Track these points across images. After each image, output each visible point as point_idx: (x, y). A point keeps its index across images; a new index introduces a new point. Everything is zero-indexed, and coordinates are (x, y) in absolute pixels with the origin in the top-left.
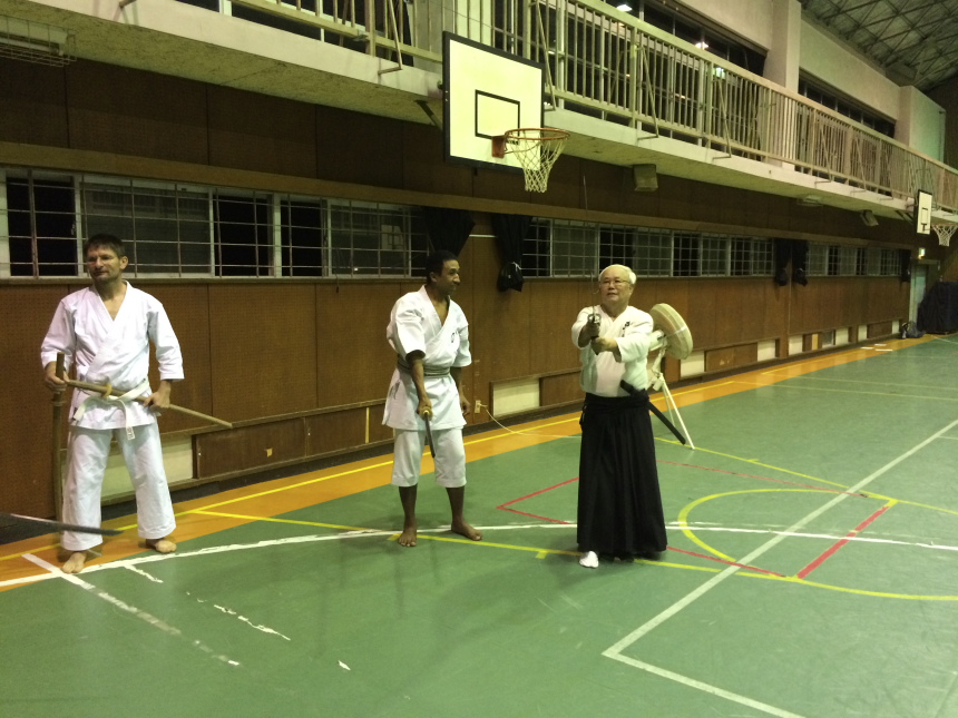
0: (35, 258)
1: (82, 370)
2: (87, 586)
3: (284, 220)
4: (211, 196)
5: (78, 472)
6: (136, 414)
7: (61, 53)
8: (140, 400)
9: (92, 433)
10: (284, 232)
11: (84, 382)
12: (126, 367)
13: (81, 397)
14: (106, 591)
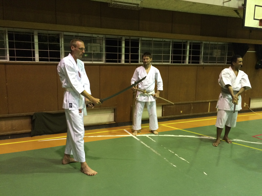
0: (130, 59)
1: (140, 86)
2: (138, 139)
3: (190, 48)
4: (171, 42)
5: (137, 111)
6: (151, 98)
7: (139, 7)
8: (152, 95)
9: (141, 102)
10: (190, 51)
11: (140, 90)
12: (149, 86)
13: (139, 93)
14: (143, 141)
